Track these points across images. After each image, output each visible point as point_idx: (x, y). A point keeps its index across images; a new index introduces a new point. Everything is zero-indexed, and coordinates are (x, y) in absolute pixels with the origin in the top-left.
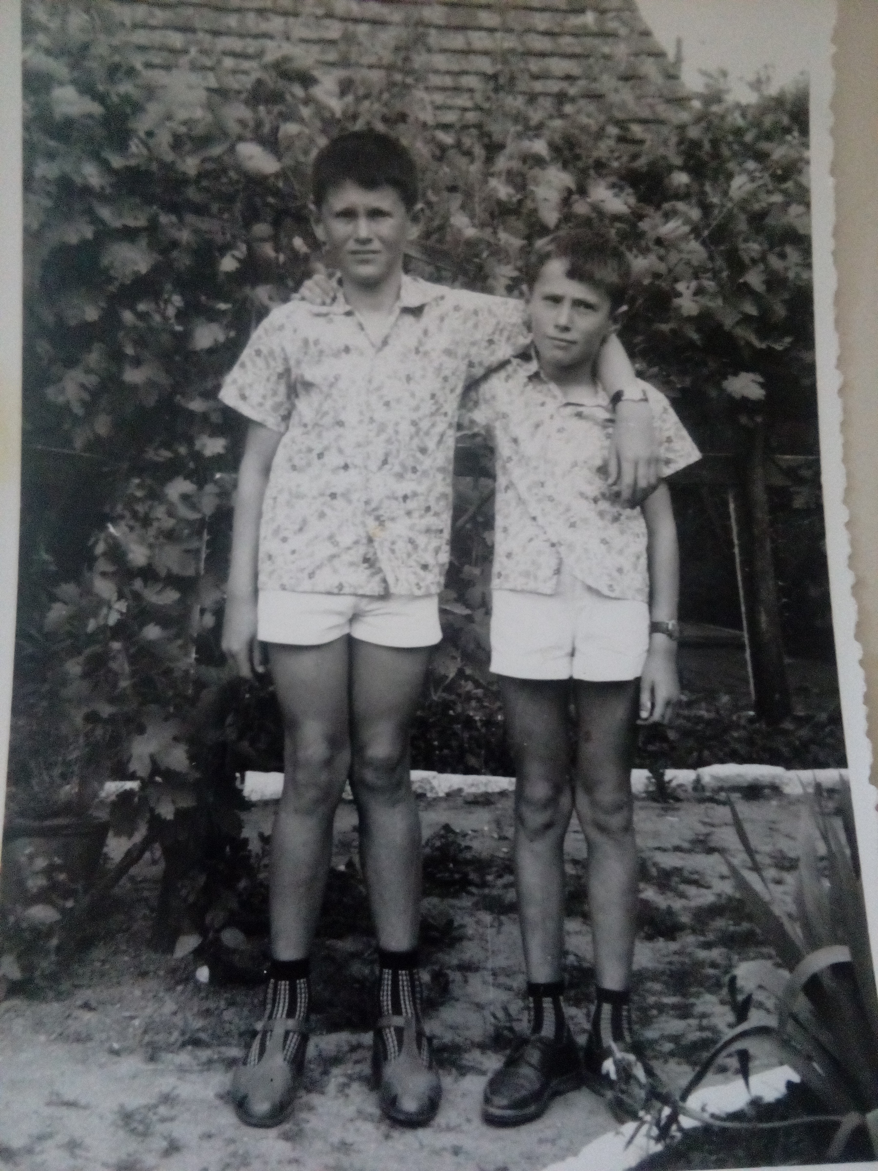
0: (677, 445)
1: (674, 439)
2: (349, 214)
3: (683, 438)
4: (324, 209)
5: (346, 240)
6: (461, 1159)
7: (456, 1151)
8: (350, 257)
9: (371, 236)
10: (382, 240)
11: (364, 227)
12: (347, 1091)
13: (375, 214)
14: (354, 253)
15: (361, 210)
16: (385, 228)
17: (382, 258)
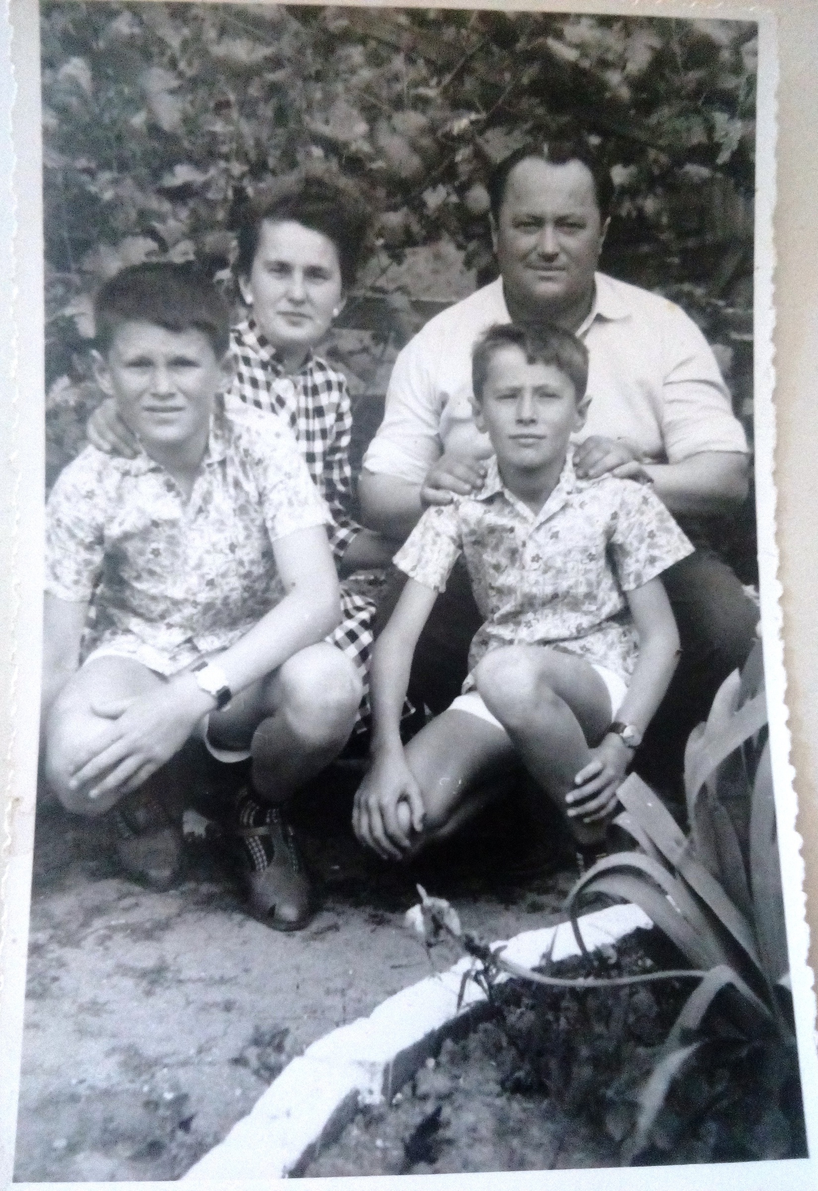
0: (662, 539)
1: (658, 534)
2: (143, 363)
3: (668, 531)
4: (112, 354)
5: (140, 395)
6: (233, 1015)
7: (228, 1007)
8: (146, 414)
9: (174, 390)
10: (186, 394)
11: (164, 381)
12: (109, 943)
13: (180, 363)
14: (152, 409)
15: (161, 361)
16: (189, 379)
17: (187, 417)
